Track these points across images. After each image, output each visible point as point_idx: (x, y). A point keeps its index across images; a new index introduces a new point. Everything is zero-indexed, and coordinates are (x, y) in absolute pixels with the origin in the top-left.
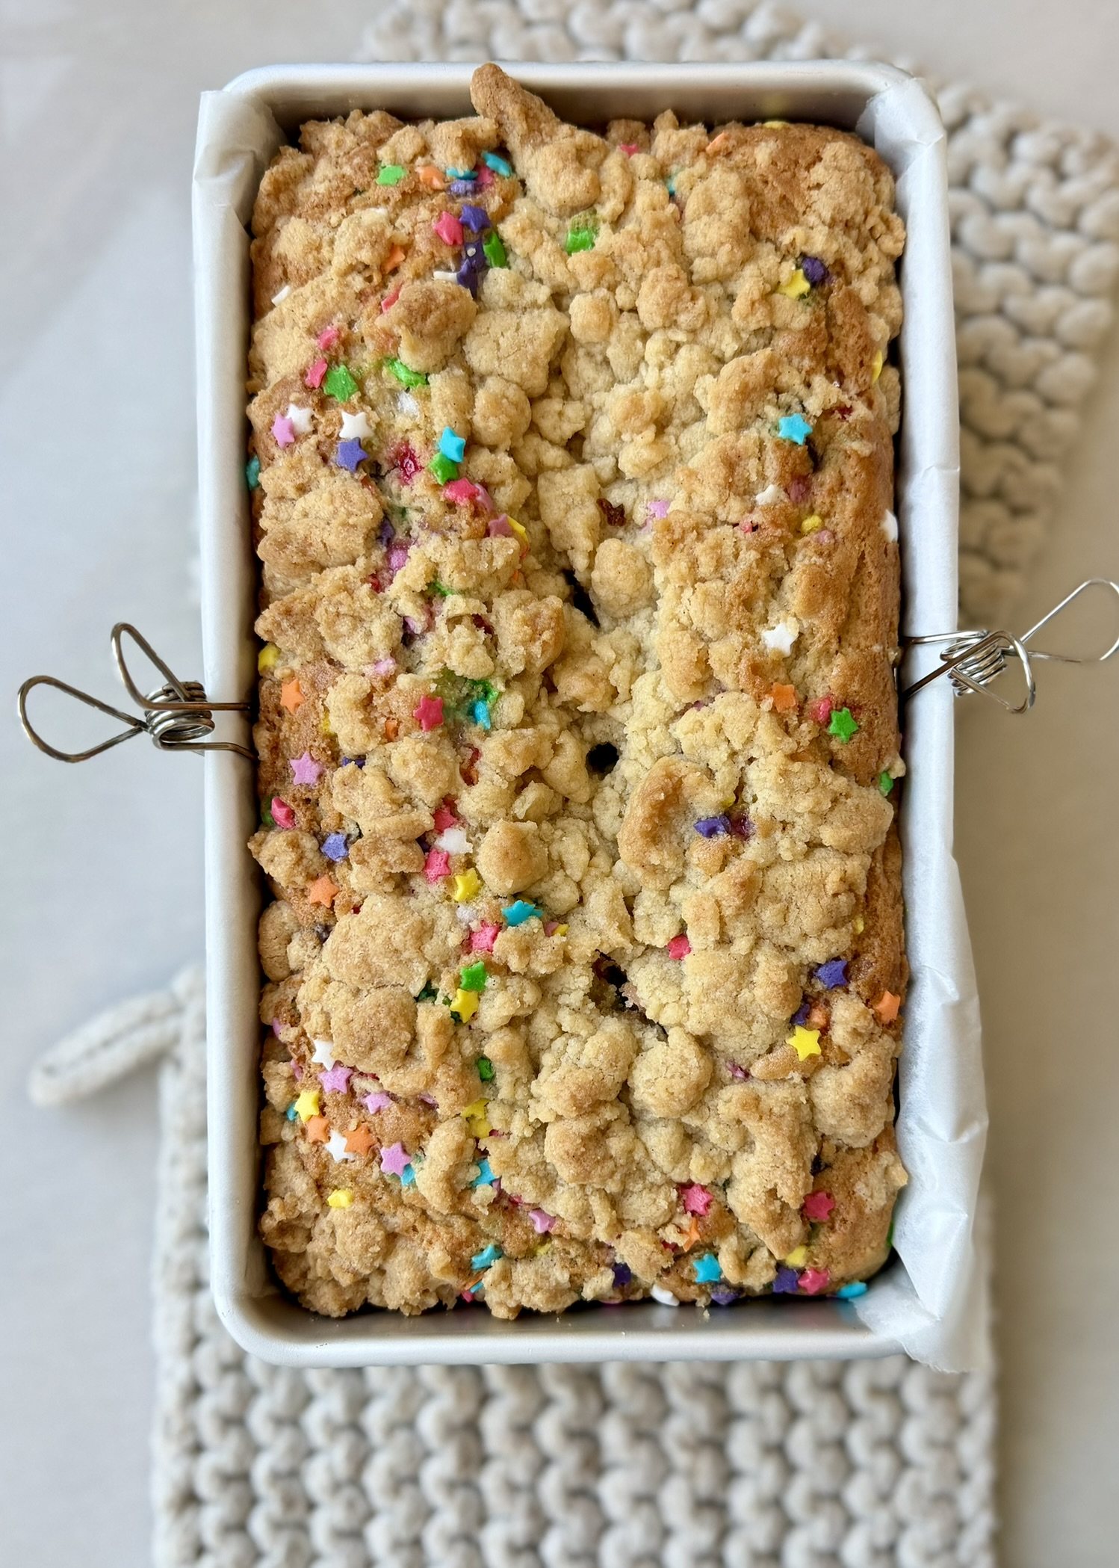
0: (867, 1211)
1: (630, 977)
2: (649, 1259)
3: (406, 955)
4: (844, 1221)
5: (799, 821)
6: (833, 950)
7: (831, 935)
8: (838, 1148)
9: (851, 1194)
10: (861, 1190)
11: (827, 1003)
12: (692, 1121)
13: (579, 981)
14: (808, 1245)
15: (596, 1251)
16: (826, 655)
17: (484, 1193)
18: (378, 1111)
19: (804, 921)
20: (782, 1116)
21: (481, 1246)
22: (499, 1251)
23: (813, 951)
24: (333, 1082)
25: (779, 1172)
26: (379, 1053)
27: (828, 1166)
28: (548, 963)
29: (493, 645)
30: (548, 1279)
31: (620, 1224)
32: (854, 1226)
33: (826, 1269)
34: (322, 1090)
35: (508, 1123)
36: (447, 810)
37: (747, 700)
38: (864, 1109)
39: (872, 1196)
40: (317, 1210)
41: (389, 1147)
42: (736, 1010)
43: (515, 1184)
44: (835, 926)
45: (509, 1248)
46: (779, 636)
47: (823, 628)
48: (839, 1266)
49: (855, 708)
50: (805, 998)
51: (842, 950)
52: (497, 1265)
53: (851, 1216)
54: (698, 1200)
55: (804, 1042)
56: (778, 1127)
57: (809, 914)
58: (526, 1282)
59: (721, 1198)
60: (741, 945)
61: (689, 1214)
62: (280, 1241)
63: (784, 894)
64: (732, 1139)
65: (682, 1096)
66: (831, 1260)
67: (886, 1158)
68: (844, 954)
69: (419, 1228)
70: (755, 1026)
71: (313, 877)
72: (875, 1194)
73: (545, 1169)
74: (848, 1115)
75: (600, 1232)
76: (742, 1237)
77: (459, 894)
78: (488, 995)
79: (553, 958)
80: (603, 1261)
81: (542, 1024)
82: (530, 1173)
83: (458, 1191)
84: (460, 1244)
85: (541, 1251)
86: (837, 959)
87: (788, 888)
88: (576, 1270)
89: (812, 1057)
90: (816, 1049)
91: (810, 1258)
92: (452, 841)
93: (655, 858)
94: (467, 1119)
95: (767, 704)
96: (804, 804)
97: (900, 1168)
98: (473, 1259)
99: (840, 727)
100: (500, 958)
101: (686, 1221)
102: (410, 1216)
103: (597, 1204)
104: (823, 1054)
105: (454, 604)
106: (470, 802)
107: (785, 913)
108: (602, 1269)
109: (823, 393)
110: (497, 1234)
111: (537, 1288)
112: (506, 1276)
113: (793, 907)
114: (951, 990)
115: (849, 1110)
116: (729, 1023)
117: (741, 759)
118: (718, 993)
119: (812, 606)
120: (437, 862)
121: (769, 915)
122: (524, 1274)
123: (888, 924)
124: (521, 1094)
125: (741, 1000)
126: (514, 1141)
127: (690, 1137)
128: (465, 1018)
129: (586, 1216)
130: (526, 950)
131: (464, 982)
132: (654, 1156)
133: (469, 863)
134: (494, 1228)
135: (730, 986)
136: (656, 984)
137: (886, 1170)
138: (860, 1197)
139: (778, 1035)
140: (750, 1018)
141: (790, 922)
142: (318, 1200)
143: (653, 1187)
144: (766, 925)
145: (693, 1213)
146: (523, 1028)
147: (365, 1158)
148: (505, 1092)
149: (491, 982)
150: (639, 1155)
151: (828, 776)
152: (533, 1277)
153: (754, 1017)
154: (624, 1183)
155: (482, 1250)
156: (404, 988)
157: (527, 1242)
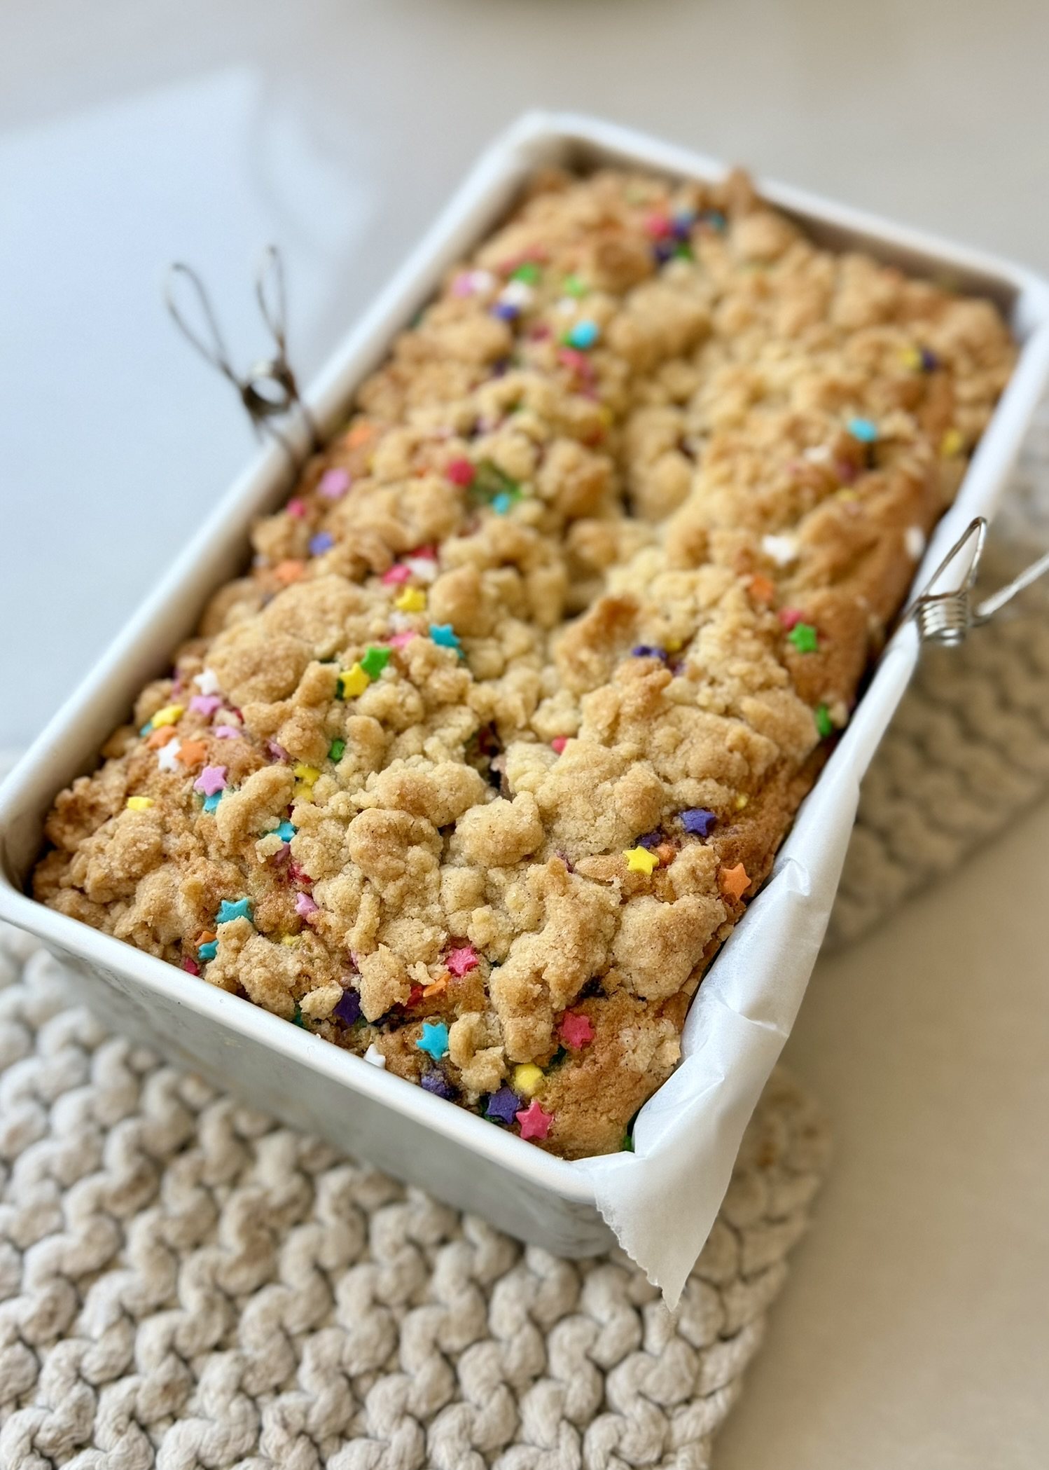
0: (623, 1063)
1: (507, 753)
2: (385, 984)
3: (331, 617)
4: (595, 1062)
5: (728, 682)
6: (707, 798)
7: (711, 784)
8: (622, 984)
9: (614, 1036)
10: (626, 1036)
11: (679, 845)
12: (497, 875)
13: (462, 722)
14: (546, 1072)
15: (338, 966)
16: (814, 583)
17: (272, 843)
18: (225, 737)
19: (692, 758)
20: (587, 904)
21: (238, 896)
22: (251, 909)
23: (687, 790)
24: (200, 704)
25: (555, 953)
26: (259, 681)
27: (603, 994)
28: (445, 683)
29: (539, 462)
30: (278, 962)
31: (375, 940)
32: (601, 1074)
33: (552, 1113)
34: (186, 709)
35: (329, 795)
36: (430, 547)
37: (729, 574)
38: (668, 948)
39: (634, 1051)
40: (113, 808)
41: (214, 767)
42: (590, 794)
43: (304, 844)
44: (719, 780)
45: (263, 913)
46: (780, 547)
47: (821, 559)
48: (567, 1116)
49: (821, 635)
50: (660, 829)
51: (716, 803)
52: (241, 921)
53: (603, 1058)
54: (462, 958)
55: (641, 860)
56: (576, 909)
57: (698, 754)
58: (257, 951)
59: (485, 972)
60: (625, 746)
61: (447, 967)
62: (61, 825)
63: (685, 727)
64: (526, 909)
65: (501, 837)
66: (559, 1106)
67: (667, 1026)
68: (716, 809)
69: (192, 856)
70: (601, 820)
71: (289, 556)
72: (639, 1051)
73: (339, 851)
74: (650, 943)
75: (353, 938)
76: (484, 1022)
77: (401, 602)
78: (381, 682)
79: (452, 682)
80: (339, 978)
81: (411, 738)
82: (323, 842)
83: (246, 833)
84: (220, 884)
85: (288, 940)
86: (706, 809)
87: (691, 723)
88: (310, 969)
89: (640, 873)
90: (648, 869)
91: (541, 1089)
92: (421, 567)
93: (585, 655)
94: (297, 779)
95: (746, 581)
96: (739, 667)
97: (676, 1044)
98: (223, 902)
99: (799, 639)
100: (406, 656)
101: (440, 969)
102: (192, 841)
103: (367, 903)
104: (653, 877)
105: (525, 419)
106: (452, 547)
107: (678, 742)
108: (334, 982)
109: (897, 423)
110: (259, 894)
111: (262, 963)
112: (242, 937)
113: (687, 742)
114: (804, 885)
115: (652, 937)
116: (579, 804)
117: (700, 618)
118: (582, 774)
119: (819, 539)
120: (398, 573)
121: (662, 735)
122: (258, 945)
123: (770, 816)
124: (356, 779)
125: (599, 791)
126: (326, 811)
127: (486, 896)
128: (347, 692)
129: (350, 911)
130: (433, 664)
131: (365, 660)
132: (444, 889)
133: (424, 587)
134: (259, 888)
135: (596, 772)
136: (529, 756)
137: (661, 1041)
138: (622, 1043)
139: (618, 841)
140: (600, 810)
141: (679, 753)
142: (121, 801)
143: (428, 920)
144: (656, 743)
145: (452, 970)
146: (391, 733)
147: (186, 770)
148: (342, 768)
149: (388, 671)
150: (431, 877)
151: (771, 662)
152: (266, 950)
153: (604, 811)
154: (402, 897)
155: (236, 901)
156: (311, 646)
157: (280, 916)
